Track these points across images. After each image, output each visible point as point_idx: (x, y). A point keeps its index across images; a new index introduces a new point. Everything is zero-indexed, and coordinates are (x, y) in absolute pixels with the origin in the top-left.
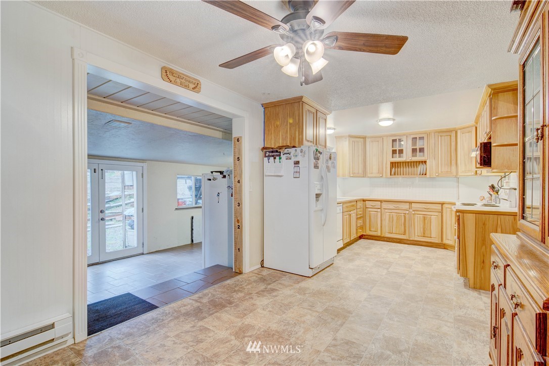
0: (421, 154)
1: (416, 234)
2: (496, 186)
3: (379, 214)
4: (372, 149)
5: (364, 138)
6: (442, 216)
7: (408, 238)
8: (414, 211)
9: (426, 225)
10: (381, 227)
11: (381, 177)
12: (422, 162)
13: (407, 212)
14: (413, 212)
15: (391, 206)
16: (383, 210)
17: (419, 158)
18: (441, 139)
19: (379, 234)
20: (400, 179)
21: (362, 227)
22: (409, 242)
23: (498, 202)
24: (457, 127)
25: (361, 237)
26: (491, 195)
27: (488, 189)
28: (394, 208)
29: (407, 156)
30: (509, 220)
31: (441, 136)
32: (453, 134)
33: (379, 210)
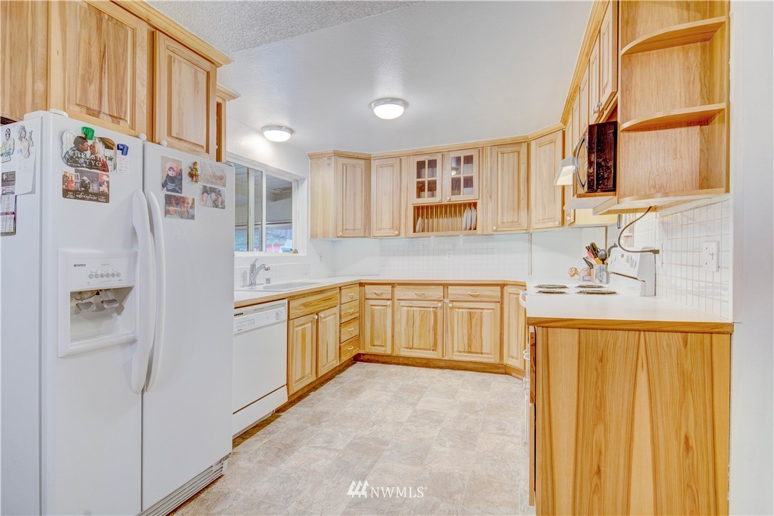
0: (469, 189)
1: (456, 349)
2: (601, 246)
3: (389, 310)
4: (383, 182)
5: (368, 160)
6: (502, 309)
7: (440, 357)
8: (452, 301)
9: (473, 329)
10: (393, 336)
11: (397, 235)
12: (470, 204)
13: (440, 305)
14: (450, 305)
15: (410, 293)
16: (396, 302)
17: (465, 196)
18: (503, 158)
19: (389, 352)
20: (431, 240)
21: (357, 339)
22: (442, 364)
23: (605, 280)
24: (531, 133)
25: (357, 358)
26: (591, 266)
27: (585, 254)
28: (416, 297)
29: (443, 195)
30: (669, 346)
31: (502, 153)
32: (524, 148)
33: (389, 303)
